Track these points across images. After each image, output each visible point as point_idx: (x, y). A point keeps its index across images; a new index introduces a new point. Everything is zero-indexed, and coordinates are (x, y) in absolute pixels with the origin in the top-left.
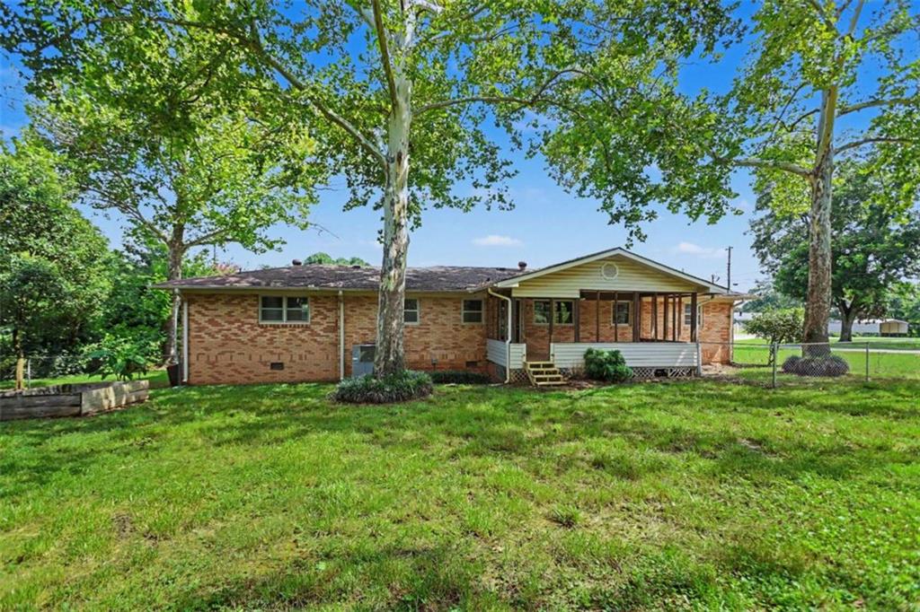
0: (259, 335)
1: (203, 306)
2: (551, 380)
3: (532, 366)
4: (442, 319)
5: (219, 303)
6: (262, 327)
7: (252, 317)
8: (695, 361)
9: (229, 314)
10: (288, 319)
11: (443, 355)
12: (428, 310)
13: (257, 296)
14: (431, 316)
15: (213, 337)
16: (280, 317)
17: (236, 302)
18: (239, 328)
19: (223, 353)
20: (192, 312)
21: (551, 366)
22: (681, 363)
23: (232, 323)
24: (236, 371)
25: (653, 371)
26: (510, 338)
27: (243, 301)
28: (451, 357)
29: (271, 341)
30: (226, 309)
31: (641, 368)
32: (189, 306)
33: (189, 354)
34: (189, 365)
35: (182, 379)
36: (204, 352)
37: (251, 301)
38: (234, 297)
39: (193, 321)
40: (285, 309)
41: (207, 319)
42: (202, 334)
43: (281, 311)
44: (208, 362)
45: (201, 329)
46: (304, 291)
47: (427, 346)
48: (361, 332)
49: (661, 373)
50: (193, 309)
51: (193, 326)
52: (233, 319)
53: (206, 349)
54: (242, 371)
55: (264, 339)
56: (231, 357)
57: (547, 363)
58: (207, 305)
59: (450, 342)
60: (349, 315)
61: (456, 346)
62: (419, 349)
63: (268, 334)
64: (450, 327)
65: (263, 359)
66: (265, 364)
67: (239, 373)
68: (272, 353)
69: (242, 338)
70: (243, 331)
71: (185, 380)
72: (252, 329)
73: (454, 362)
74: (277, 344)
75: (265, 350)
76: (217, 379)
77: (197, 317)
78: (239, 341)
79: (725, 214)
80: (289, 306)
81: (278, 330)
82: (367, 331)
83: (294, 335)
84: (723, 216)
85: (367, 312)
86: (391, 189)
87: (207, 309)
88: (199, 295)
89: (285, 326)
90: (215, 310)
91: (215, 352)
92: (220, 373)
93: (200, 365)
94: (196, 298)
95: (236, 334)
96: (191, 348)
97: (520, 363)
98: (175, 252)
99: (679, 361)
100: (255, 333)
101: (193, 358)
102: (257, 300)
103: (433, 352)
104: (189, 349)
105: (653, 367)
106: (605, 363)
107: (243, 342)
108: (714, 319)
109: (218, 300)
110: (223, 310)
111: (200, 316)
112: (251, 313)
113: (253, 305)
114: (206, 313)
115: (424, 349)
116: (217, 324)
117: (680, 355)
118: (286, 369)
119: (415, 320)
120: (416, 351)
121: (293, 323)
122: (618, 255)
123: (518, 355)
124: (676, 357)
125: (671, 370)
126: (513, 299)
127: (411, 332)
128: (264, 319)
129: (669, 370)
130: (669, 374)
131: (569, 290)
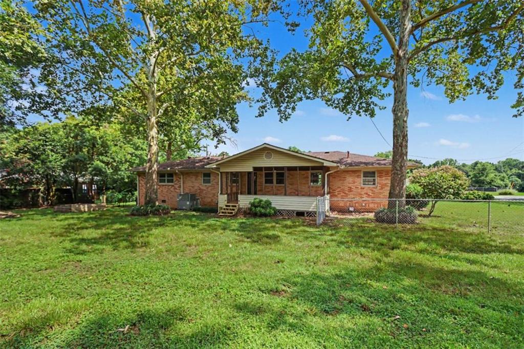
3: (227, 206)
6: (159, 185)
10: (167, 182)
12: (214, 178)
14: (216, 181)
16: (165, 181)
20: (140, 180)
22: (313, 209)
25: (295, 212)
26: (220, 192)
29: (162, 191)
31: (287, 210)
33: (139, 195)
34: (139, 200)
35: (137, 204)
36: (143, 195)
39: (141, 183)
41: (143, 183)
42: (143, 188)
43: (165, 179)
44: (144, 198)
47: (214, 194)
48: (189, 188)
49: (300, 214)
50: (140, 178)
55: (160, 190)
57: (236, 205)
58: (143, 177)
60: (184, 181)
62: (211, 196)
63: (161, 188)
65: (160, 198)
68: (162, 196)
74: (164, 192)
80: (168, 177)
81: (164, 187)
83: (169, 189)
85: (191, 179)
88: (141, 173)
89: (166, 185)
93: (142, 200)
94: (141, 175)
97: (224, 204)
98: (168, 153)
99: (312, 207)
101: (140, 197)
102: (158, 175)
104: (139, 193)
105: (295, 210)
111: (142, 181)
114: (143, 179)
115: (213, 196)
117: (313, 204)
118: (166, 203)
119: (210, 182)
120: (209, 197)
121: (169, 184)
122: (265, 147)
123: (222, 200)
124: (310, 205)
125: (307, 213)
126: (221, 173)
127: (207, 188)
128: (160, 182)
129: (305, 213)
130: (306, 215)
131: (248, 167)
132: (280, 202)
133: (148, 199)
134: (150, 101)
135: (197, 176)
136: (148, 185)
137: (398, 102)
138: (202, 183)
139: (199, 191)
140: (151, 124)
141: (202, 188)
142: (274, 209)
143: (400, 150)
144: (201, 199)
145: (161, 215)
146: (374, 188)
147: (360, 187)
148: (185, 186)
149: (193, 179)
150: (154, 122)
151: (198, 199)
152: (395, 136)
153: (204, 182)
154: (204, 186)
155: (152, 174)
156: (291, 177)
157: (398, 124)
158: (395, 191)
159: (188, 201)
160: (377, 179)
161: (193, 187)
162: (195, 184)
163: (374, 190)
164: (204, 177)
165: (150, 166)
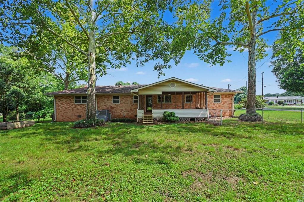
0: (74, 107)
1: (59, 99)
2: (149, 121)
3: (144, 117)
4: (127, 102)
5: (63, 99)
6: (75, 105)
7: (72, 102)
8: (206, 115)
9: (66, 101)
10: (82, 103)
11: (127, 113)
12: (122, 99)
13: (74, 96)
14: (123, 101)
15: (62, 108)
16: (80, 102)
17: (68, 98)
18: (69, 105)
19: (65, 113)
20: (57, 101)
21: (151, 117)
22: (201, 116)
23: (67, 104)
24: (68, 118)
26: (138, 108)
27: (70, 98)
28: (130, 114)
29: (78, 109)
30: (66, 100)
31: (185, 118)
32: (56, 99)
33: (56, 113)
34: (56, 116)
35: (54, 120)
36: (60, 112)
37: (72, 98)
38: (67, 97)
39: (57, 103)
40: (81, 100)
41: (60, 103)
42: (59, 107)
43: (80, 101)
44: (61, 115)
45: (59, 106)
46: (84, 94)
47: (122, 110)
48: (102, 106)
49: (193, 119)
50: (57, 100)
51: (57, 105)
52: (67, 103)
53: (61, 111)
54: (70, 118)
55: (76, 109)
56: (67, 114)
57: (151, 116)
58: (60, 99)
59: (129, 109)
60: (99, 101)
61: (131, 110)
63: (77, 107)
64: (129, 104)
65: (76, 114)
66: (76, 116)
67: (69, 118)
68: (78, 113)
69: (70, 108)
70: (70, 106)
71: (55, 120)
72: (72, 106)
73: (131, 115)
74: (79, 110)
75: (76, 112)
76: (63, 120)
77: (58, 103)
78: (69, 109)
79: (225, 62)
80: (82, 99)
81: (79, 106)
82: (104, 106)
83: (84, 107)
84: (224, 63)
85: (103, 100)
86: (89, 64)
87: (60, 100)
88: (58, 96)
89: (81, 105)
90: (63, 100)
91: (63, 112)
92: (64, 118)
93: (59, 116)
94: (58, 97)
95: (68, 107)
96: (57, 111)
97: (142, 116)
98: (66, 83)
99: (200, 115)
100: (73, 107)
101: (57, 114)
102: (74, 97)
103: (124, 112)
104: (56, 112)
105: (189, 118)
106: (167, 116)
107: (70, 110)
108: (226, 100)
109: (63, 98)
110: (65, 100)
111: (59, 102)
112: (72, 101)
113: (73, 99)
114: (60, 101)
115: (121, 111)
116: (63, 104)
117: (200, 113)
118: (82, 117)
119: (119, 102)
120: (119, 112)
121: (83, 104)
122: (173, 80)
123: (140, 114)
124: (198, 114)
125: (197, 119)
126: (139, 95)
127: (117, 106)
128: (76, 103)
129: (196, 119)
130: (196, 120)
131: (158, 92)
132: (179, 113)
133: (90, 114)
134: (92, 42)
135: (108, 98)
136: (90, 104)
137: (252, 59)
138: (113, 103)
139: (110, 108)
140: (92, 59)
141: (113, 106)
142: (177, 117)
143: (254, 83)
144: (112, 114)
145: (101, 126)
146: (220, 104)
147: (213, 104)
148: (98, 105)
149: (106, 100)
150: (94, 58)
151: (110, 114)
152: (250, 76)
153: (114, 102)
154: (114, 105)
155: (93, 96)
156: (174, 98)
157: (253, 70)
158: (251, 105)
159: (106, 115)
160: (221, 99)
161: (105, 106)
162: (107, 103)
163: (220, 105)
164: (114, 99)
165: (92, 90)
